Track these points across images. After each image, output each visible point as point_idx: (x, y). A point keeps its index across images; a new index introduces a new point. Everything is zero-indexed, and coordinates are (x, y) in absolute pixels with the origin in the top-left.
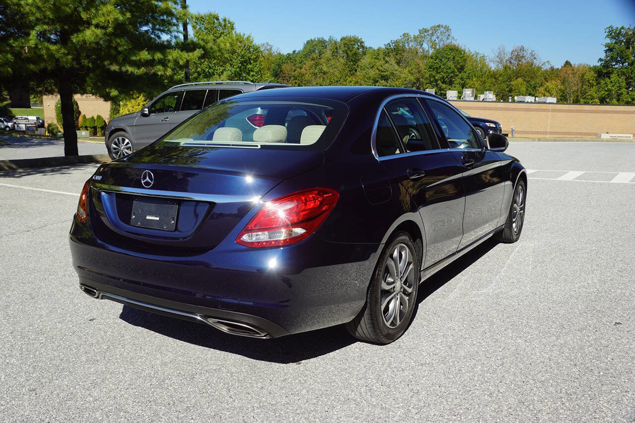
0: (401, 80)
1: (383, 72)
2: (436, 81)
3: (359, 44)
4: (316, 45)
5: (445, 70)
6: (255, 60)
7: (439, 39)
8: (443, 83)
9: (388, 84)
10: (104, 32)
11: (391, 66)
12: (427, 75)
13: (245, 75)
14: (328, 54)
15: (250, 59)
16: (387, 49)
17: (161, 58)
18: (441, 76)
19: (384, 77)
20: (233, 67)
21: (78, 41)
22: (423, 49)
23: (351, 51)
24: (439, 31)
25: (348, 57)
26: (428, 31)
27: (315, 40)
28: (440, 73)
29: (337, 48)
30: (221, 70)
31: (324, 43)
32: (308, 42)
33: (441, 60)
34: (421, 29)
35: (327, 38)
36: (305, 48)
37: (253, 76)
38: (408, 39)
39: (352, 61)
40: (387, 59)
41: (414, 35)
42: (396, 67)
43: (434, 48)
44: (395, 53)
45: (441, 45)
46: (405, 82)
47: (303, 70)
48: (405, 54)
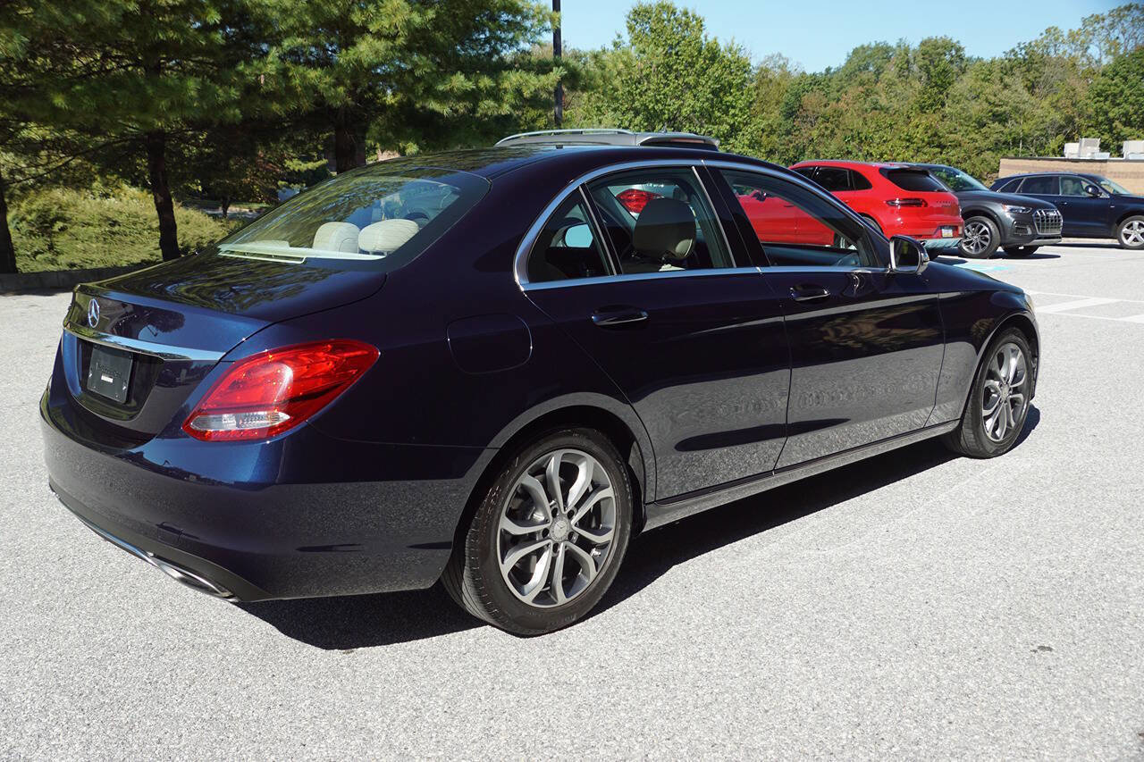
0: (1033, 122)
1: (997, 106)
2: (1111, 121)
3: (953, 52)
4: (870, 56)
5: (1132, 99)
6: (740, 87)
7: (1126, 35)
8: (1125, 124)
9: (1007, 131)
10: (391, 44)
11: (1018, 92)
12: (1091, 111)
13: (719, 114)
14: (891, 72)
15: (730, 85)
16: (1010, 60)
17: (490, 87)
18: (1122, 111)
19: (999, 115)
20: (698, 100)
21: (349, 62)
22: (1088, 59)
23: (935, 67)
24: (1129, 19)
25: (929, 79)
26: (1103, 19)
27: (869, 48)
28: (1118, 104)
29: (908, 62)
30: (676, 106)
31: (888, 52)
32: (856, 51)
33: (1126, 79)
34: (1087, 16)
35: (893, 44)
36: (849, 61)
37: (734, 115)
38: (1056, 40)
39: (936, 85)
40: (1007, 80)
41: (1070, 30)
42: (1026, 95)
43: (1113, 54)
44: (1024, 69)
45: (1129, 48)
46: (1042, 126)
47: (841, 104)
48: (1046, 70)
